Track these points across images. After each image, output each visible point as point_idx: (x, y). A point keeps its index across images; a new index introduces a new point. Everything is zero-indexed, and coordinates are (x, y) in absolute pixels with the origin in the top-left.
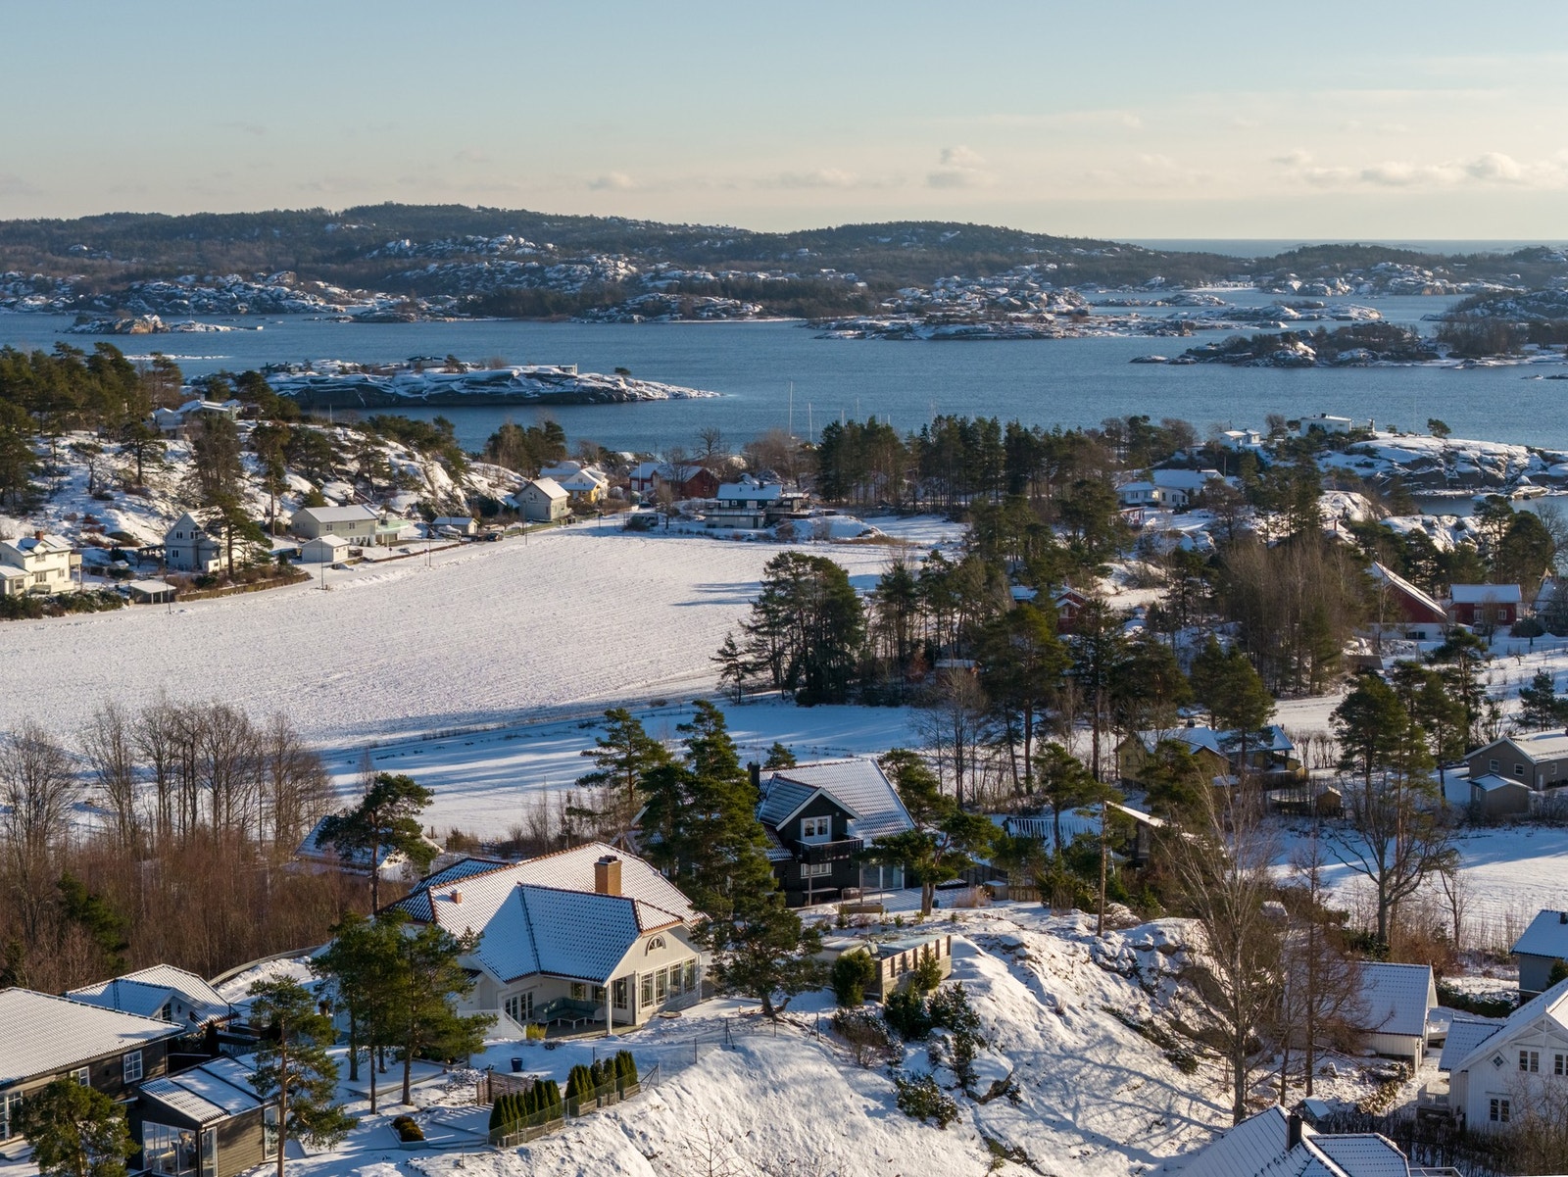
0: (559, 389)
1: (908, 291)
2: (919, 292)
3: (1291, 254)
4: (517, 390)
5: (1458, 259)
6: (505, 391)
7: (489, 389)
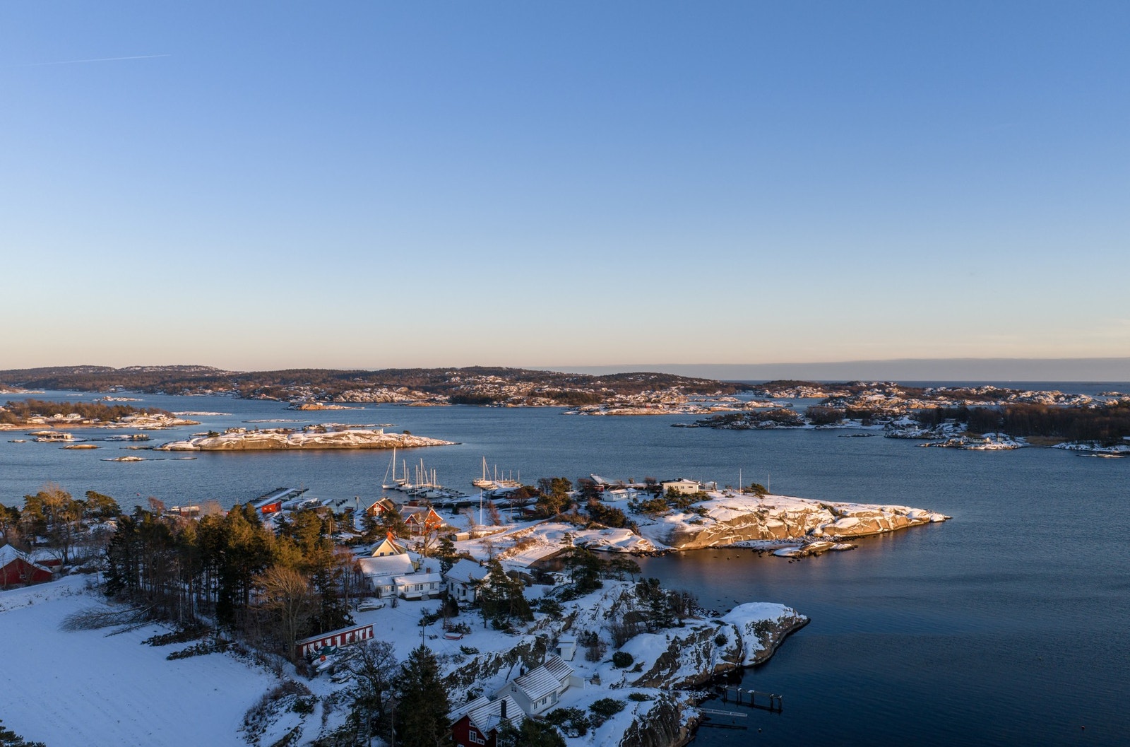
0: (369, 441)
1: (618, 396)
2: (622, 396)
3: (768, 383)
4: (347, 441)
5: (827, 385)
6: (341, 442)
7: (333, 441)
